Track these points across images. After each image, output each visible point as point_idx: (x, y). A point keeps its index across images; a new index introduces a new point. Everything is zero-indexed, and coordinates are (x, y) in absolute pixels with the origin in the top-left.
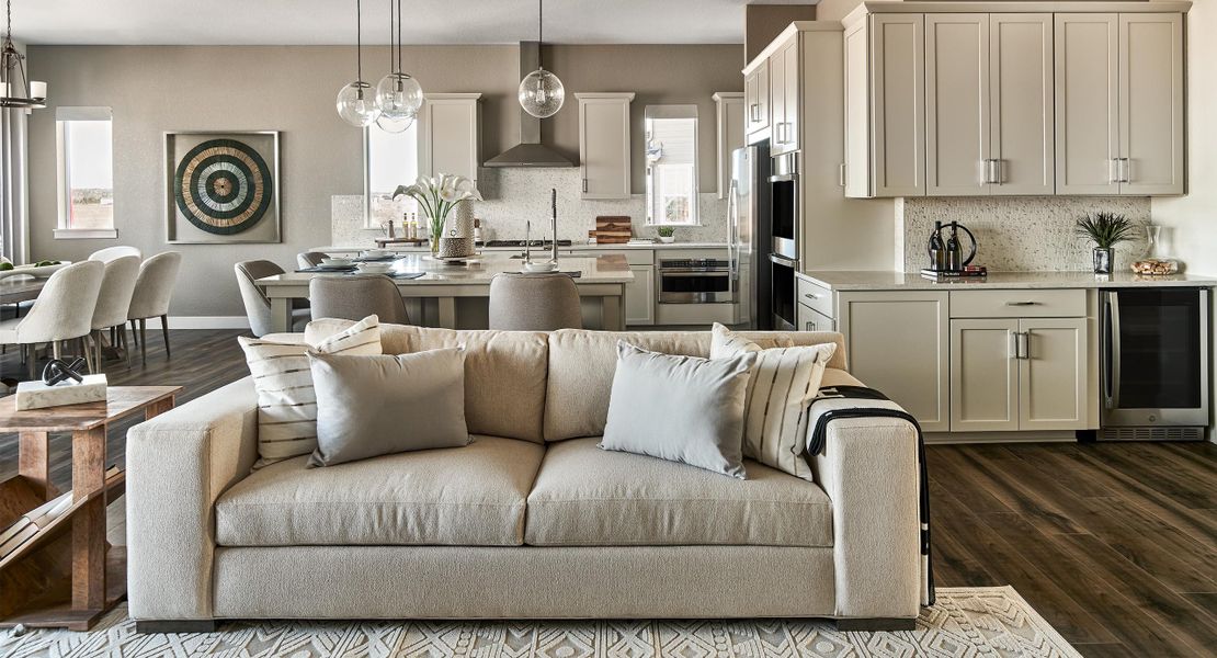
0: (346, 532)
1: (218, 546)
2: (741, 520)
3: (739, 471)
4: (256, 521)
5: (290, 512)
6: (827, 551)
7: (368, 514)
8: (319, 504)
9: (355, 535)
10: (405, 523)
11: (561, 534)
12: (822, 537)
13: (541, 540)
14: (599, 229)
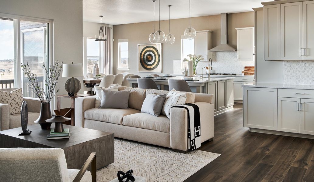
0: (99, 119)
1: (85, 119)
2: (154, 125)
3: (156, 115)
4: (88, 115)
5: (93, 114)
6: (169, 134)
7: (102, 116)
8: (96, 113)
9: (100, 120)
10: (106, 118)
11: (127, 124)
12: (168, 131)
13: (124, 124)
14: (245, 70)
